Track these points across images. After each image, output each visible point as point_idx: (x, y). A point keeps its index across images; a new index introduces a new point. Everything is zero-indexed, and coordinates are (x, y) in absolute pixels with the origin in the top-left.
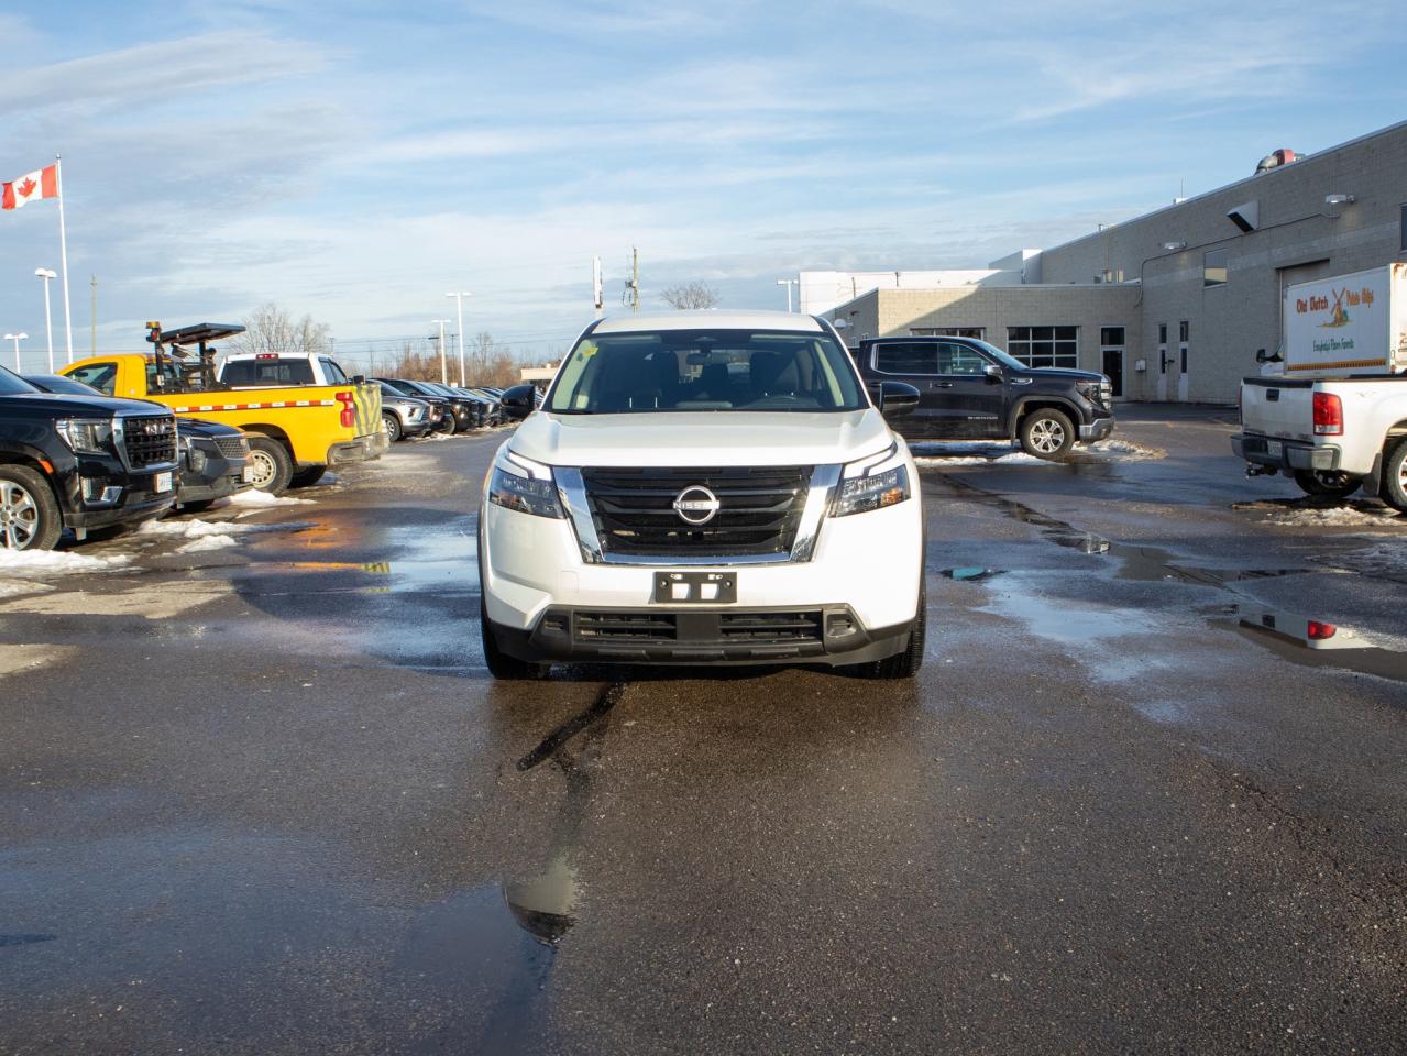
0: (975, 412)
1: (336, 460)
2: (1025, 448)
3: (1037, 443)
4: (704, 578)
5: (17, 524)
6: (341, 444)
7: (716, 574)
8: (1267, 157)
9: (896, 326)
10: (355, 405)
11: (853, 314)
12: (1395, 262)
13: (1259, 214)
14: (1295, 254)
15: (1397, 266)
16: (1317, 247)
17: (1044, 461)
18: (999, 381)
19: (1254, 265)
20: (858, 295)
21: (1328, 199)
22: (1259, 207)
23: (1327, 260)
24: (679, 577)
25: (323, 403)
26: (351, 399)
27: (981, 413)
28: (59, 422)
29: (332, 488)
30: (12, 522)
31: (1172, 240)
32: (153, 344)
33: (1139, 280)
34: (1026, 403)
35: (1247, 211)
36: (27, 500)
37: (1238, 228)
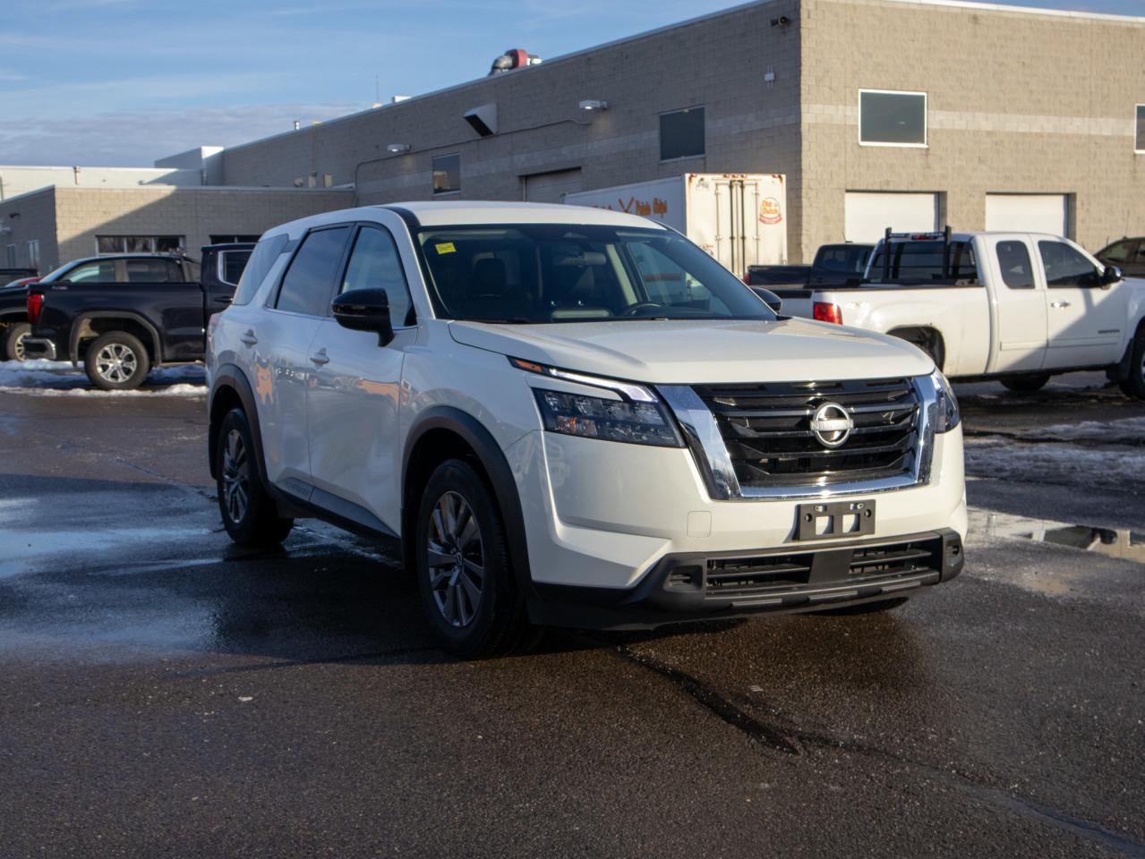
8: (501, 57)
12: (690, 172)
13: (498, 118)
14: (538, 162)
15: (692, 176)
16: (567, 154)
19: (493, 171)
21: (582, 104)
22: (498, 109)
23: (579, 169)
31: (395, 142)
33: (353, 185)
35: (486, 113)
37: (475, 131)
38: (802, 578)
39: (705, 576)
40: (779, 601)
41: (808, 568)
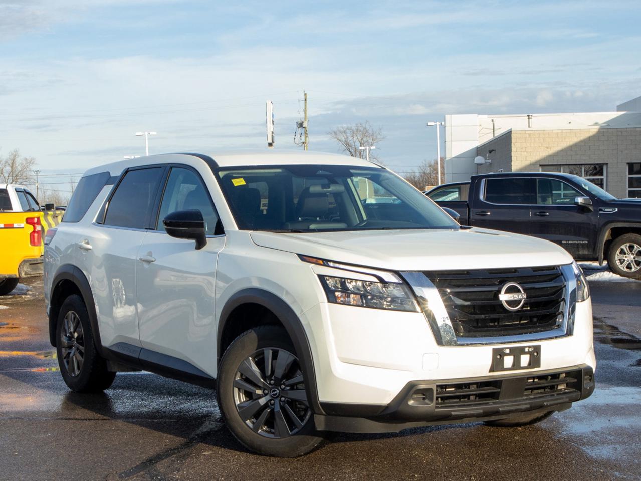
0: (569, 237)
1: (26, 273)
2: (611, 268)
3: (622, 263)
4: (522, 351)
6: (30, 260)
7: (529, 347)
9: (527, 163)
10: (42, 228)
11: (490, 152)
17: (626, 278)
18: (589, 211)
20: (496, 135)
24: (508, 351)
25: (15, 226)
26: (39, 223)
27: (573, 237)
29: (23, 296)
34: (611, 229)
38: (494, 396)
39: (435, 396)
40: (481, 411)
41: (499, 390)
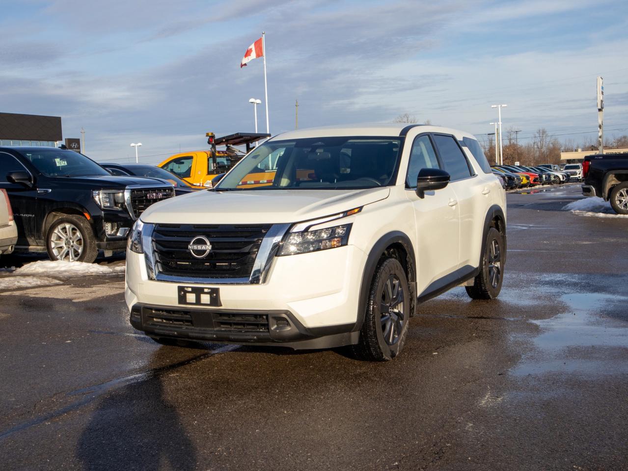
4: (202, 291)
5: (74, 247)
7: (209, 288)
24: (190, 290)
28: (94, 192)
30: (72, 246)
32: (211, 146)
36: (78, 234)
